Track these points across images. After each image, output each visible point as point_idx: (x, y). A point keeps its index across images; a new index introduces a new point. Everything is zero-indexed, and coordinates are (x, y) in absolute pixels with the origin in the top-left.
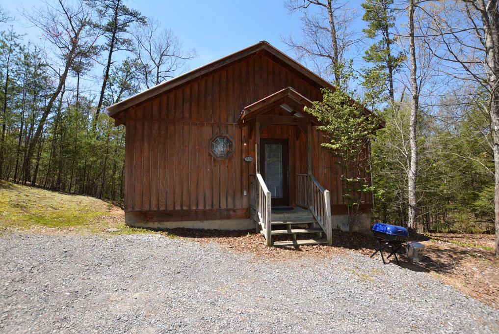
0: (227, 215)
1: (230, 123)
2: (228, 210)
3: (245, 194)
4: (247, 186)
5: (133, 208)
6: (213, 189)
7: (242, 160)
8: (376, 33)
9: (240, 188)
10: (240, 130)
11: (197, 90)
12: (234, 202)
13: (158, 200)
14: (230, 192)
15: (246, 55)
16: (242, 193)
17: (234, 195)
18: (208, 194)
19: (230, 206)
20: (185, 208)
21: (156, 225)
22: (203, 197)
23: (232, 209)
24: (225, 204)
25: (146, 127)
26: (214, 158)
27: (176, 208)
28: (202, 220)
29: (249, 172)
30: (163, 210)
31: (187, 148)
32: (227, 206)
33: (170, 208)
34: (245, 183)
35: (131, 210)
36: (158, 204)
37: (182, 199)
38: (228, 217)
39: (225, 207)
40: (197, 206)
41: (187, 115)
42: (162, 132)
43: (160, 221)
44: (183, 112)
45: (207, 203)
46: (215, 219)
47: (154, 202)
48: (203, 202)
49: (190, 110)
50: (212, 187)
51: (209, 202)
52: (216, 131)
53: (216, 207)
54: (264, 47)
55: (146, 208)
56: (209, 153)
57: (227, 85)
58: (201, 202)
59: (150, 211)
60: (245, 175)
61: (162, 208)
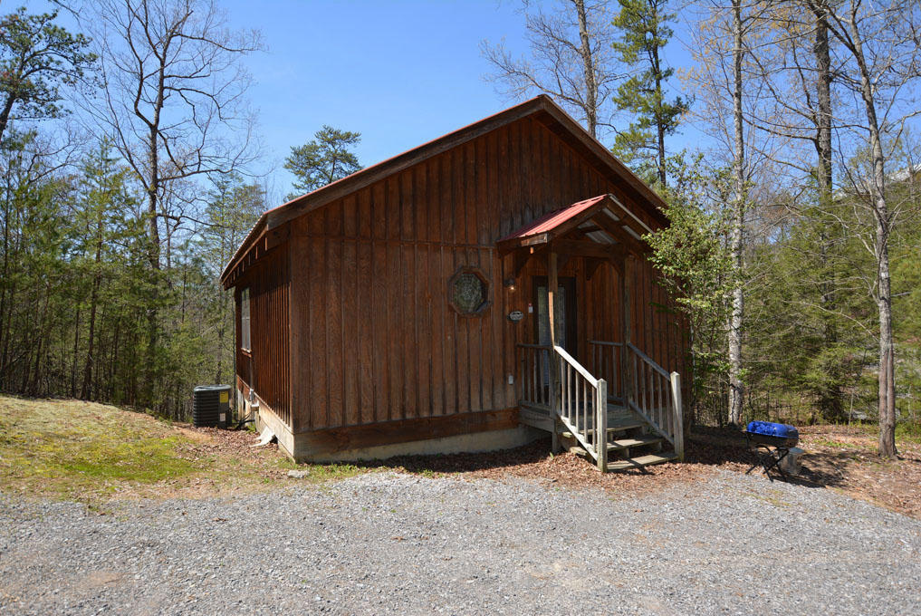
0: (480, 422)
1: (485, 247)
2: (483, 414)
3: (511, 381)
4: (513, 368)
5: (310, 423)
6: (457, 376)
7: (505, 318)
8: (638, 57)
9: (501, 371)
10: (500, 261)
11: (425, 179)
12: (492, 396)
13: (359, 404)
14: (487, 380)
15: (517, 118)
16: (506, 379)
17: (493, 385)
18: (450, 386)
19: (487, 407)
20: (409, 416)
21: (356, 455)
22: (440, 393)
23: (489, 412)
24: (478, 403)
25: (331, 251)
26: (458, 315)
27: (394, 418)
28: (439, 436)
29: (515, 341)
30: (370, 424)
31: (410, 295)
32: (481, 405)
33: (382, 419)
34: (509, 361)
35: (307, 427)
36: (360, 412)
37: (404, 399)
38: (484, 428)
39: (478, 409)
40: (431, 409)
41: (408, 229)
42: (364, 263)
43: (360, 447)
44: (400, 222)
45: (448, 403)
46: (463, 433)
47: (351, 408)
48: (441, 402)
49: (414, 217)
50: (456, 371)
51: (451, 401)
52: (461, 262)
53: (463, 410)
54: (543, 106)
55: (337, 421)
56: (450, 306)
57: (476, 173)
58: (437, 401)
59: (344, 426)
60: (510, 346)
61: (368, 420)
